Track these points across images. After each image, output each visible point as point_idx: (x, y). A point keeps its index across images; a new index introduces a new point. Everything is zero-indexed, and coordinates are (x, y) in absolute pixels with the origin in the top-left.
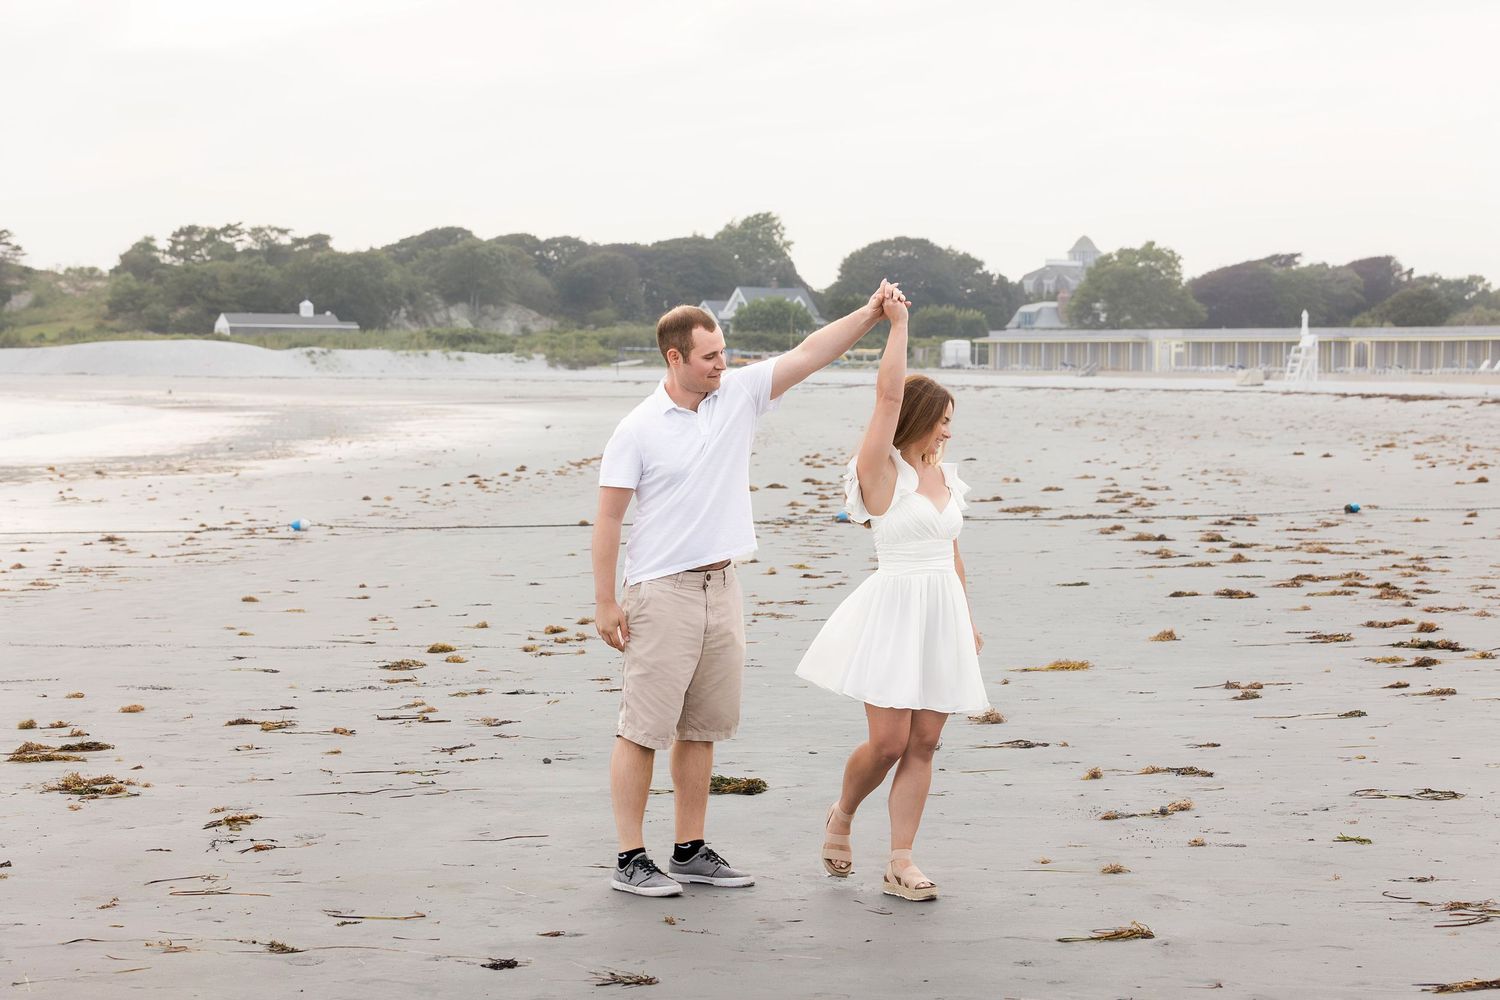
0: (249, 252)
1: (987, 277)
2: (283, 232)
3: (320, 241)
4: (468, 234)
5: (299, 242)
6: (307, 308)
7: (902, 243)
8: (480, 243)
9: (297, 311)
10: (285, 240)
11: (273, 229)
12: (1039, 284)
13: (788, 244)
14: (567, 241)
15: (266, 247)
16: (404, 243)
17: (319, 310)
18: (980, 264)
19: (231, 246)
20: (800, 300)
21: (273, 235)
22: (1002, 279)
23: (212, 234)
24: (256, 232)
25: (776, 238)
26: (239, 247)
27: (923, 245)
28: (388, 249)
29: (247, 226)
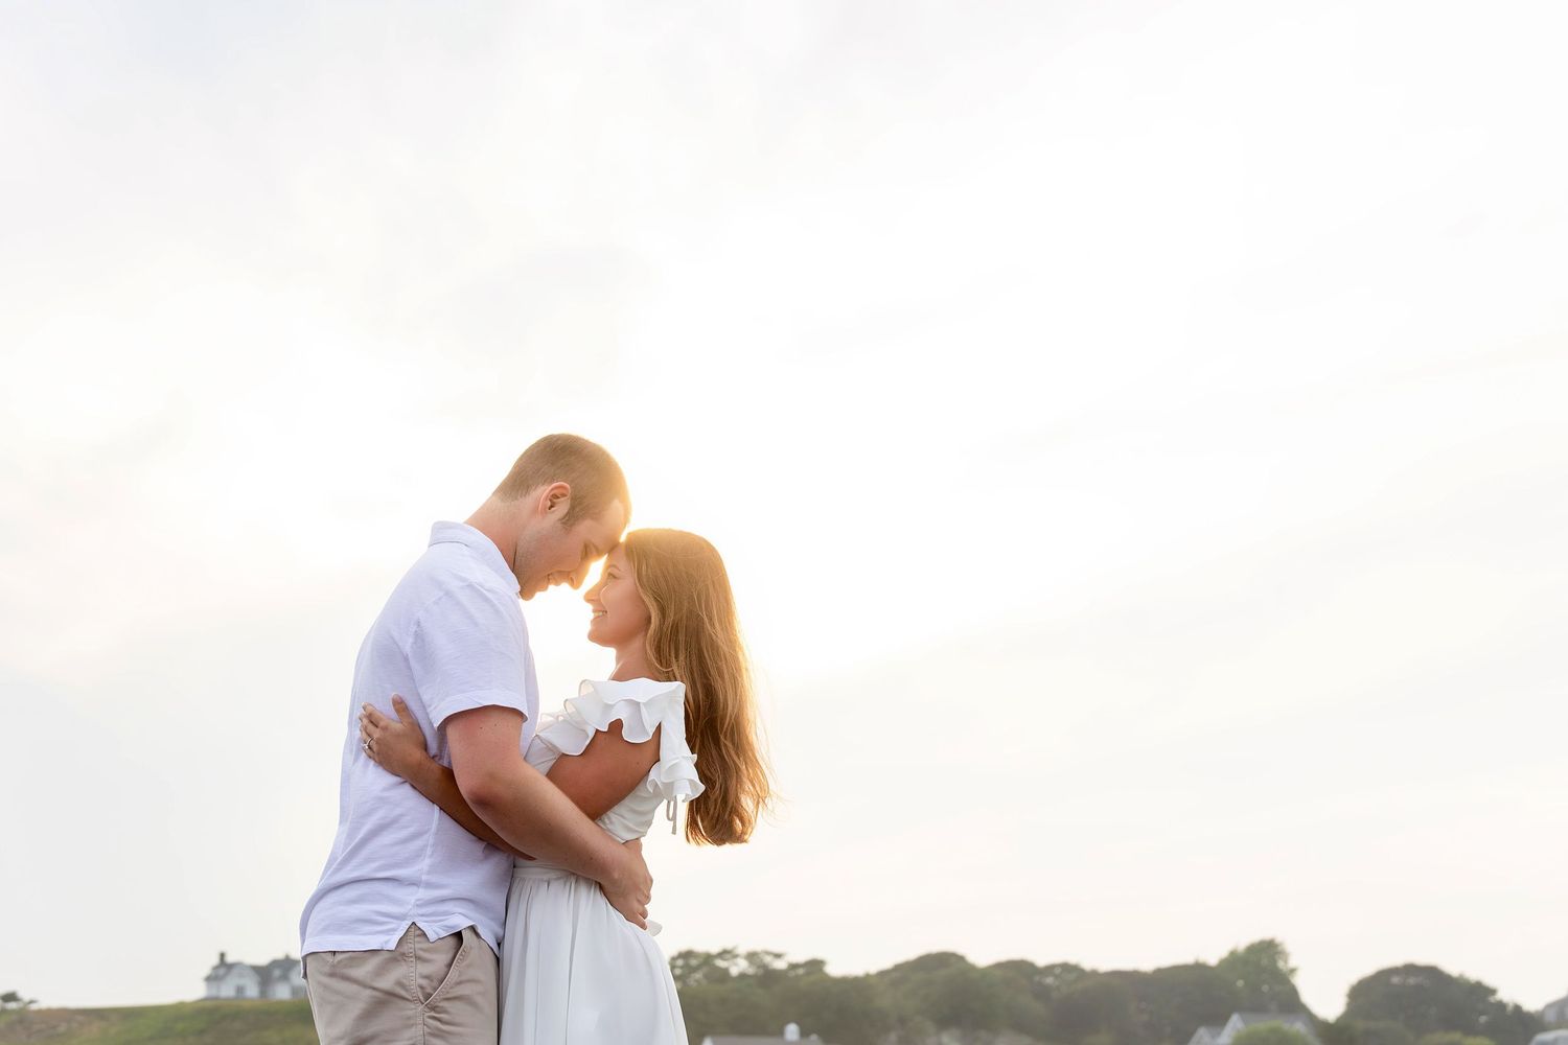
0: (743, 976)
1: (1501, 1006)
2: (778, 956)
3: (815, 965)
4: (961, 959)
5: (793, 966)
6: (792, 1031)
7: (1410, 969)
8: (972, 968)
9: (781, 1033)
10: (780, 965)
11: (768, 953)
12: (1561, 1013)
13: (1293, 971)
14: (1067, 968)
15: (761, 972)
16: (898, 968)
17: (804, 1033)
18: (1493, 992)
19: (726, 971)
20: (1299, 1027)
21: (768, 959)
22: (1518, 1008)
23: (708, 959)
24: (752, 957)
25: (1281, 964)
26: (734, 971)
27: (1432, 972)
28: (882, 974)
29: (743, 950)
